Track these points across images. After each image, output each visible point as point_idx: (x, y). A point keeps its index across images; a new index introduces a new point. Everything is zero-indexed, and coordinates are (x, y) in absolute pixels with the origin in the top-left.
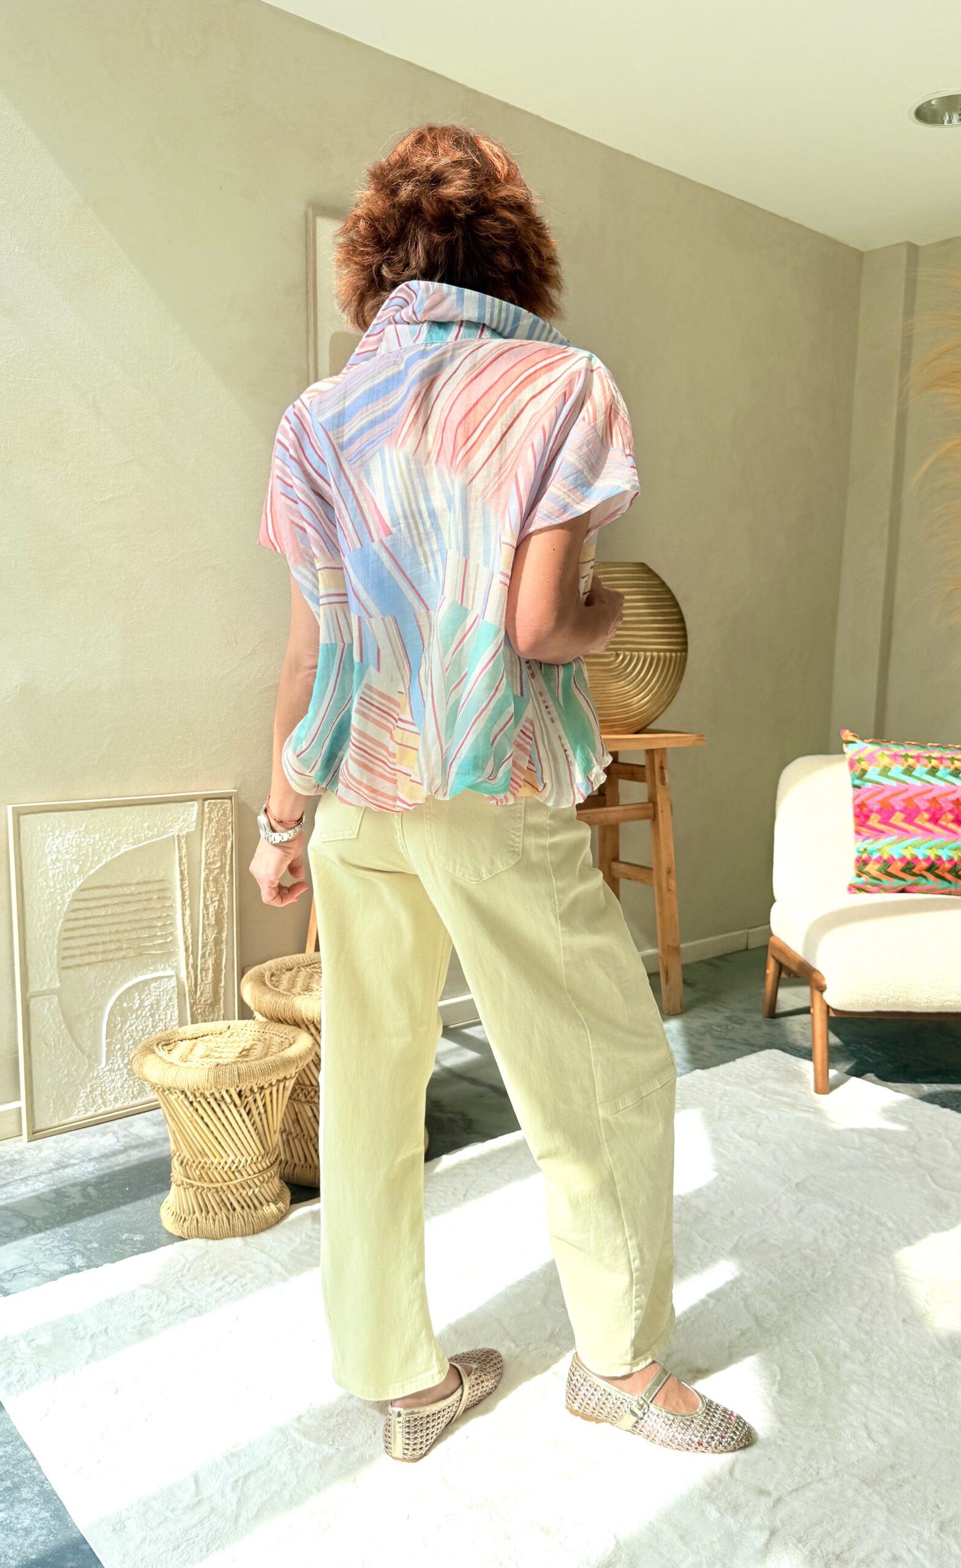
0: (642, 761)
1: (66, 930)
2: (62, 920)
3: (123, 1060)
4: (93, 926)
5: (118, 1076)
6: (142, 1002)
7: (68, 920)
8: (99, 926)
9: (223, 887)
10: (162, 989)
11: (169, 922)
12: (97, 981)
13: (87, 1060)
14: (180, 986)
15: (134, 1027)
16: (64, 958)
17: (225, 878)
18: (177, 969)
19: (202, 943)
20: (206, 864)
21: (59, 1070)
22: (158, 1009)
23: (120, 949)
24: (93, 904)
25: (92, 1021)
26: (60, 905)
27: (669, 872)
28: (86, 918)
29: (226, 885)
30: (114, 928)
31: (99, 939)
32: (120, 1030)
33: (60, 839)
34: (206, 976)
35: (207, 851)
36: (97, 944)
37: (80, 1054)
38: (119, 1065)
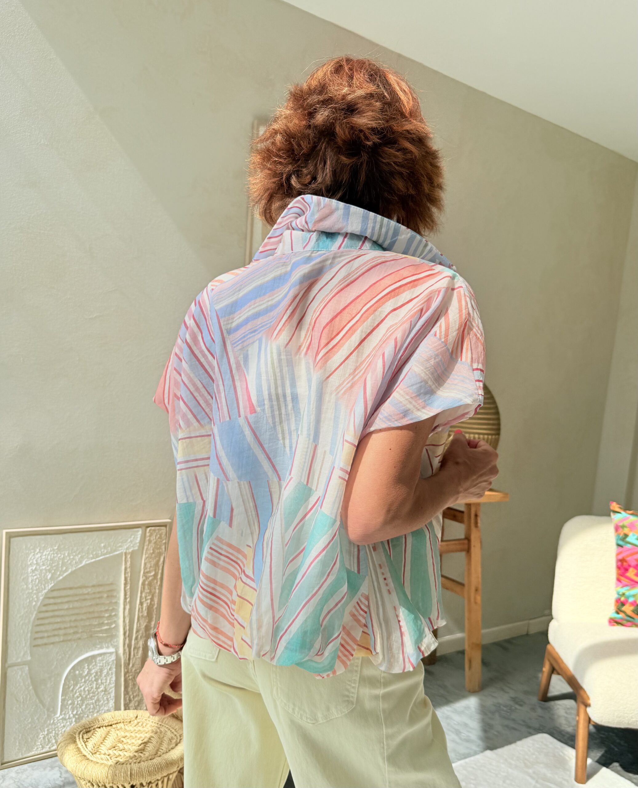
0: (462, 509)
1: (38, 619)
2: (35, 613)
3: (73, 712)
4: (58, 616)
5: (68, 723)
6: (90, 670)
7: (40, 612)
8: (62, 616)
9: (155, 589)
10: (104, 662)
11: (113, 614)
12: (58, 655)
13: (46, 713)
14: (118, 659)
15: (83, 688)
16: (35, 639)
17: (157, 582)
18: (117, 647)
19: (137, 629)
20: (144, 573)
21: (25, 719)
22: (101, 675)
23: (76, 633)
24: (59, 601)
25: (52, 683)
26: (35, 601)
27: (477, 590)
28: (53, 611)
29: (157, 588)
30: (73, 618)
31: (62, 626)
32: (72, 690)
33: (39, 555)
34: (137, 653)
35: (145, 564)
36: (60, 629)
37: (42, 707)
38: (69, 715)
